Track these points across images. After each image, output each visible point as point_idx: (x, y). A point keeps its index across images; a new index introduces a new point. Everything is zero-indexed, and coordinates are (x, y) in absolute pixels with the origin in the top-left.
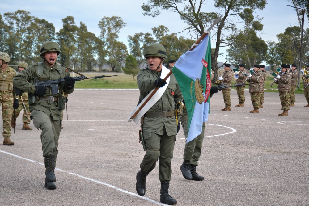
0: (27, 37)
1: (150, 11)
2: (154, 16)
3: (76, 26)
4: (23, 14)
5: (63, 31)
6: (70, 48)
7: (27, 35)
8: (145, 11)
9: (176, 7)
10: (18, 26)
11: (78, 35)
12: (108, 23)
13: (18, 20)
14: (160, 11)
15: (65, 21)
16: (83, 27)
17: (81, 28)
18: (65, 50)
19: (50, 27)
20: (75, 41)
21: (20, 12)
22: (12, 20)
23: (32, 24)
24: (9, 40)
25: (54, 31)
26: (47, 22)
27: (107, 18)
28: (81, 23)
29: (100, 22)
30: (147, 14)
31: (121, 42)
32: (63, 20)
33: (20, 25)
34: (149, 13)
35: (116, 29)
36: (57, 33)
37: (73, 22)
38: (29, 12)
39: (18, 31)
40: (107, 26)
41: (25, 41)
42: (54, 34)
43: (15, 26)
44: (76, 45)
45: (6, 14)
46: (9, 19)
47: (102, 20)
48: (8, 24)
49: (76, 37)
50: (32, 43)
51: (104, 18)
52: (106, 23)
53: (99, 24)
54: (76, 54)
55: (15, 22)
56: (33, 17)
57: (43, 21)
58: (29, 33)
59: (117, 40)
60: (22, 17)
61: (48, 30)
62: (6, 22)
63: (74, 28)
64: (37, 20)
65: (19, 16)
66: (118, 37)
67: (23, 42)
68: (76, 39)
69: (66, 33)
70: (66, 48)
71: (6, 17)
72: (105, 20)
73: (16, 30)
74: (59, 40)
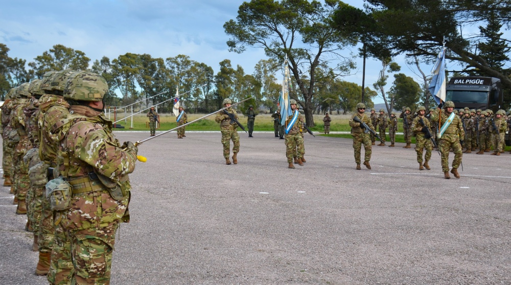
0: (186, 80)
1: (235, 47)
2: (239, 53)
3: (232, 69)
4: (183, 58)
5: (221, 74)
6: (226, 90)
7: (186, 78)
8: (230, 48)
9: (264, 43)
10: (178, 70)
11: (235, 77)
12: (264, 66)
13: (178, 65)
14: (246, 47)
15: (222, 64)
16: (240, 70)
17: (238, 71)
18: (221, 92)
19: (209, 70)
20: (232, 83)
21: (180, 56)
22: (173, 65)
23: (192, 67)
24: (170, 83)
25: (212, 74)
26: (206, 66)
27: (264, 61)
28: (238, 66)
29: (257, 65)
30: (232, 50)
31: (279, 84)
32: (220, 63)
33: (180, 69)
34: (234, 49)
35: (272, 72)
36: (215, 76)
37: (230, 65)
38: (188, 57)
39: (178, 75)
40: (263, 69)
41: (184, 85)
42: (212, 77)
43: (176, 70)
44: (233, 88)
45: (168, 59)
46: (171, 63)
47: (259, 63)
48: (170, 69)
49: (233, 79)
50: (191, 86)
51: (260, 61)
52: (262, 66)
53: (255, 67)
54: (233, 96)
55: (176, 66)
56: (192, 61)
57: (202, 65)
58: (188, 76)
59: (276, 82)
60: (182, 61)
61: (207, 74)
62: (167, 67)
63: (231, 71)
64: (197, 64)
65: (179, 60)
66: (276, 79)
67: (182, 85)
68: (233, 81)
69: (223, 75)
70: (222, 90)
71: (168, 62)
72: (262, 63)
73: (176, 73)
74: (217, 82)
